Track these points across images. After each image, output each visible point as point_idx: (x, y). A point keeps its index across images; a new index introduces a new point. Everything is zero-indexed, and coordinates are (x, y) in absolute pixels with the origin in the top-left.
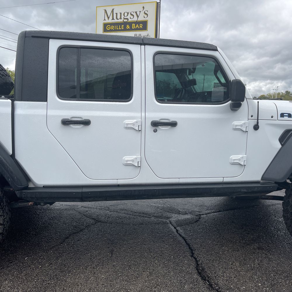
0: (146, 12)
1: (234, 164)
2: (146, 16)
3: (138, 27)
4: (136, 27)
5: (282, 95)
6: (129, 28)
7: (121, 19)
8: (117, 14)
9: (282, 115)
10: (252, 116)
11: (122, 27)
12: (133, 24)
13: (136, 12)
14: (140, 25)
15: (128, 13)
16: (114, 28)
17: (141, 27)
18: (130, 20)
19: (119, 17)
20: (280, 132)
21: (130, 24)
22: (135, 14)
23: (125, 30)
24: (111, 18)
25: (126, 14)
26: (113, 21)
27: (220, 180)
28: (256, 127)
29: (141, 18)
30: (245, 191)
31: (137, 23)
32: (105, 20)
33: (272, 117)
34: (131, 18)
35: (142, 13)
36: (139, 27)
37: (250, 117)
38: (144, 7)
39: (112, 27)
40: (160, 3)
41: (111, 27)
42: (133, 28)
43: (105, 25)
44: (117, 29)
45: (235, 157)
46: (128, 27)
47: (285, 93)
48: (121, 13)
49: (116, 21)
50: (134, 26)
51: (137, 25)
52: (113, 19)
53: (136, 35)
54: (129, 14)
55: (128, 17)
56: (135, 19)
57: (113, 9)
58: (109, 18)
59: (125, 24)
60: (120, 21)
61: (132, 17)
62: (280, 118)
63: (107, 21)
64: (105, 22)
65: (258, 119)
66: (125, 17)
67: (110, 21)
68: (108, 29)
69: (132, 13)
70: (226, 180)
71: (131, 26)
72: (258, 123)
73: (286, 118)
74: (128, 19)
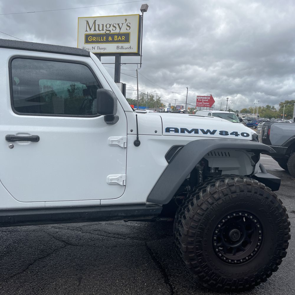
0: (128, 24)
1: (111, 184)
2: (128, 28)
3: (120, 39)
4: (119, 39)
5: (263, 109)
6: (111, 39)
7: (103, 30)
8: (99, 25)
9: (168, 130)
10: (132, 131)
11: (104, 39)
12: (115, 36)
13: (118, 24)
14: (123, 37)
15: (110, 25)
16: (96, 40)
17: (124, 39)
18: (112, 32)
19: (101, 28)
21: (113, 35)
22: (117, 26)
23: (107, 41)
24: (93, 29)
25: (108, 26)
26: (95, 32)
27: (96, 202)
28: (137, 143)
29: (123, 31)
30: (123, 214)
31: (119, 35)
32: (87, 31)
33: (156, 132)
34: (113, 30)
35: (125, 25)
36: (122, 39)
37: (129, 132)
38: (126, 20)
39: (94, 38)
40: (143, 15)
41: (93, 38)
42: (115, 40)
43: (87, 36)
44: (99, 40)
45: (112, 177)
46: (110, 39)
47: (266, 107)
48: (103, 25)
49: (98, 32)
50: (116, 38)
51: (120, 37)
52: (95, 30)
53: (118, 47)
54: (112, 26)
55: (111, 29)
56: (118, 31)
57: (95, 21)
58: (90, 29)
59: (107, 35)
60: (102, 32)
61: (114, 29)
62: (165, 133)
63: (89, 32)
64: (87, 33)
65: (138, 134)
66: (107, 29)
67: (92, 32)
68: (90, 41)
69: (115, 25)
70: (104, 202)
71: (113, 38)
72: (138, 138)
73: (172, 133)
74: (110, 31)
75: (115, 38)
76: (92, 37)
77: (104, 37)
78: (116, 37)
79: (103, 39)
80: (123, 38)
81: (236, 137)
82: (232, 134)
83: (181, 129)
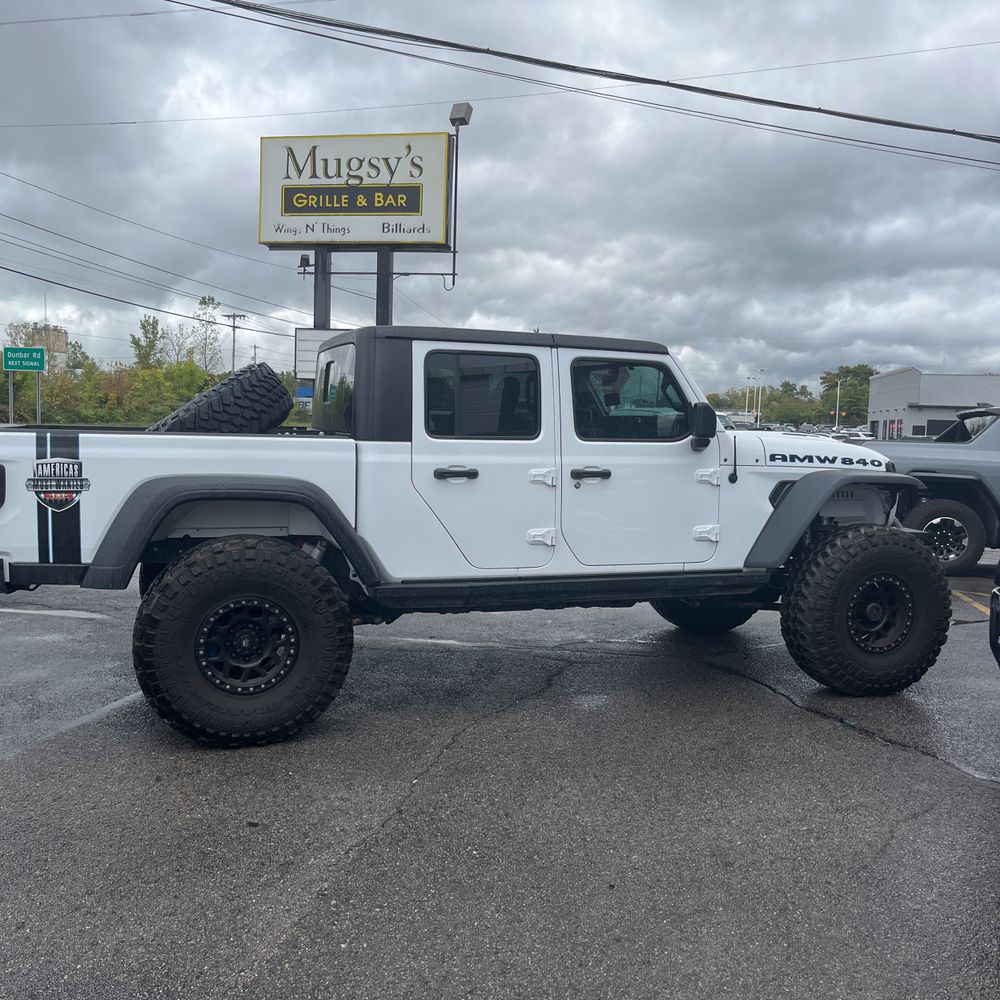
0: (417, 161)
1: (699, 540)
2: (416, 172)
3: (393, 201)
4: (388, 202)
5: (771, 394)
6: (364, 203)
7: (340, 176)
8: (326, 161)
9: (773, 458)
10: (725, 460)
11: (343, 201)
12: (377, 194)
13: (386, 160)
14: (400, 196)
15: (361, 162)
16: (318, 203)
17: (403, 202)
18: (367, 181)
19: (332, 171)
20: (771, 485)
21: (369, 192)
22: (382, 165)
23: (352, 208)
24: (308, 171)
25: (355, 164)
26: (315, 181)
27: (679, 567)
28: (733, 478)
29: (402, 178)
30: (720, 583)
31: (387, 190)
32: (288, 177)
33: (757, 461)
34: (370, 176)
35: (405, 165)
36: (396, 202)
37: (723, 462)
38: (409, 147)
39: (313, 199)
40: (457, 136)
41: (307, 198)
42: (377, 205)
43: (289, 193)
44: (327, 205)
45: (701, 529)
46: (362, 201)
48: (339, 161)
49: (322, 181)
50: (381, 199)
51: (390, 196)
52: (314, 175)
53: (386, 226)
54: (365, 164)
55: (362, 173)
56: (384, 179)
57: (315, 148)
58: (300, 172)
59: (352, 191)
60: (335, 182)
61: (373, 173)
62: (769, 463)
63: (295, 181)
64: (288, 182)
65: (735, 465)
66: (351, 173)
67: (305, 180)
68: (300, 206)
69: (374, 162)
70: (688, 567)
71: (370, 200)
72: (735, 470)
73: (779, 462)
74: (361, 179)
75: (377, 199)
76: (304, 196)
77: (344, 197)
78: (378, 197)
79: (339, 201)
80: (399, 201)
81: (864, 468)
82: (858, 462)
83: (790, 456)
